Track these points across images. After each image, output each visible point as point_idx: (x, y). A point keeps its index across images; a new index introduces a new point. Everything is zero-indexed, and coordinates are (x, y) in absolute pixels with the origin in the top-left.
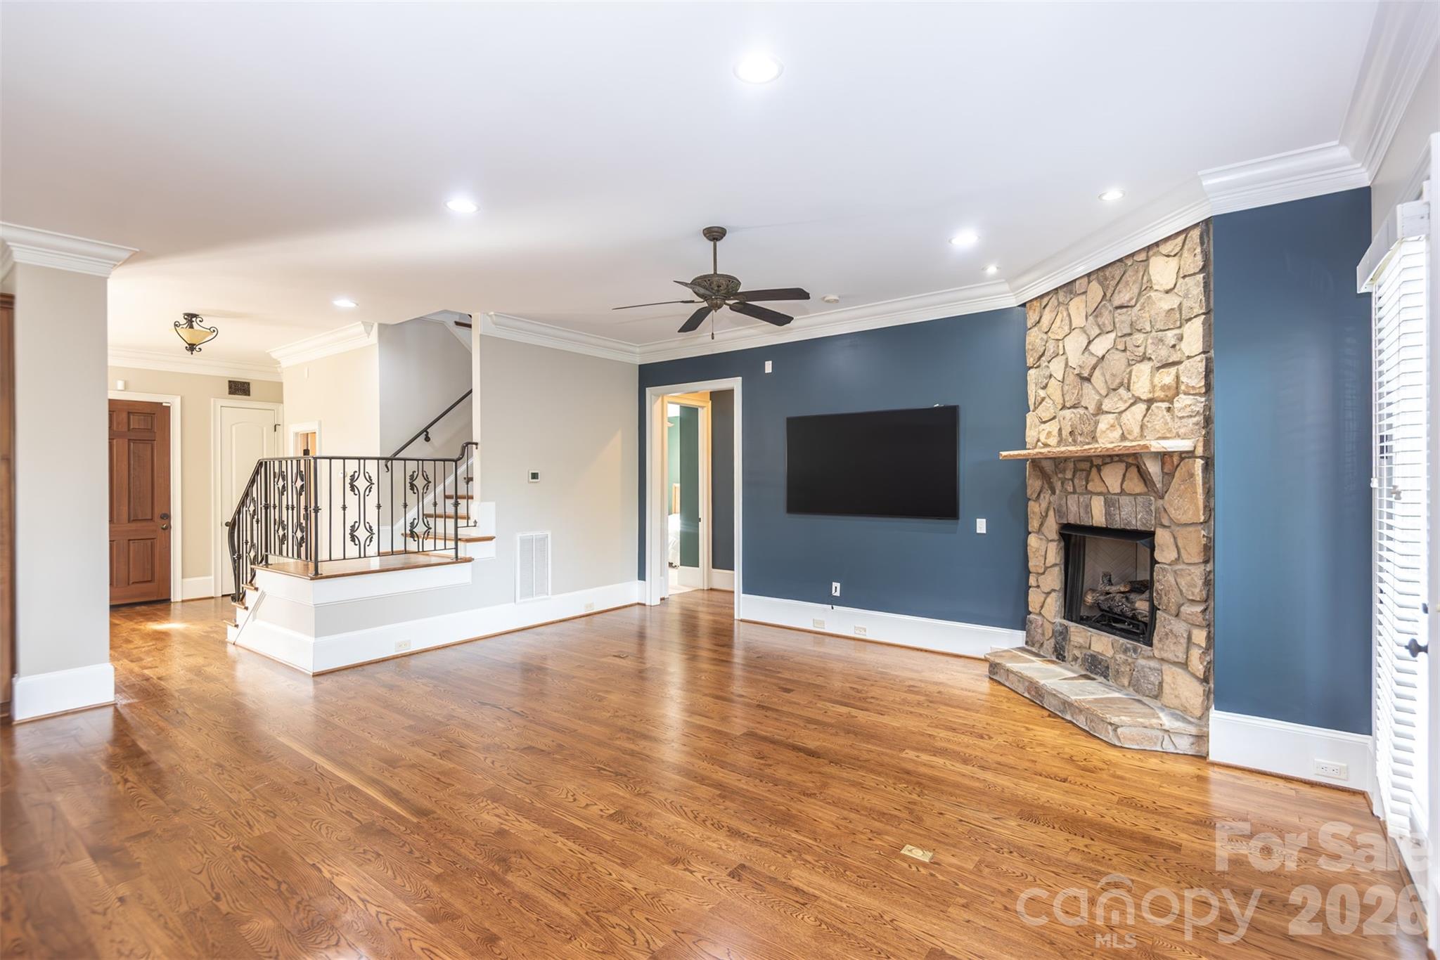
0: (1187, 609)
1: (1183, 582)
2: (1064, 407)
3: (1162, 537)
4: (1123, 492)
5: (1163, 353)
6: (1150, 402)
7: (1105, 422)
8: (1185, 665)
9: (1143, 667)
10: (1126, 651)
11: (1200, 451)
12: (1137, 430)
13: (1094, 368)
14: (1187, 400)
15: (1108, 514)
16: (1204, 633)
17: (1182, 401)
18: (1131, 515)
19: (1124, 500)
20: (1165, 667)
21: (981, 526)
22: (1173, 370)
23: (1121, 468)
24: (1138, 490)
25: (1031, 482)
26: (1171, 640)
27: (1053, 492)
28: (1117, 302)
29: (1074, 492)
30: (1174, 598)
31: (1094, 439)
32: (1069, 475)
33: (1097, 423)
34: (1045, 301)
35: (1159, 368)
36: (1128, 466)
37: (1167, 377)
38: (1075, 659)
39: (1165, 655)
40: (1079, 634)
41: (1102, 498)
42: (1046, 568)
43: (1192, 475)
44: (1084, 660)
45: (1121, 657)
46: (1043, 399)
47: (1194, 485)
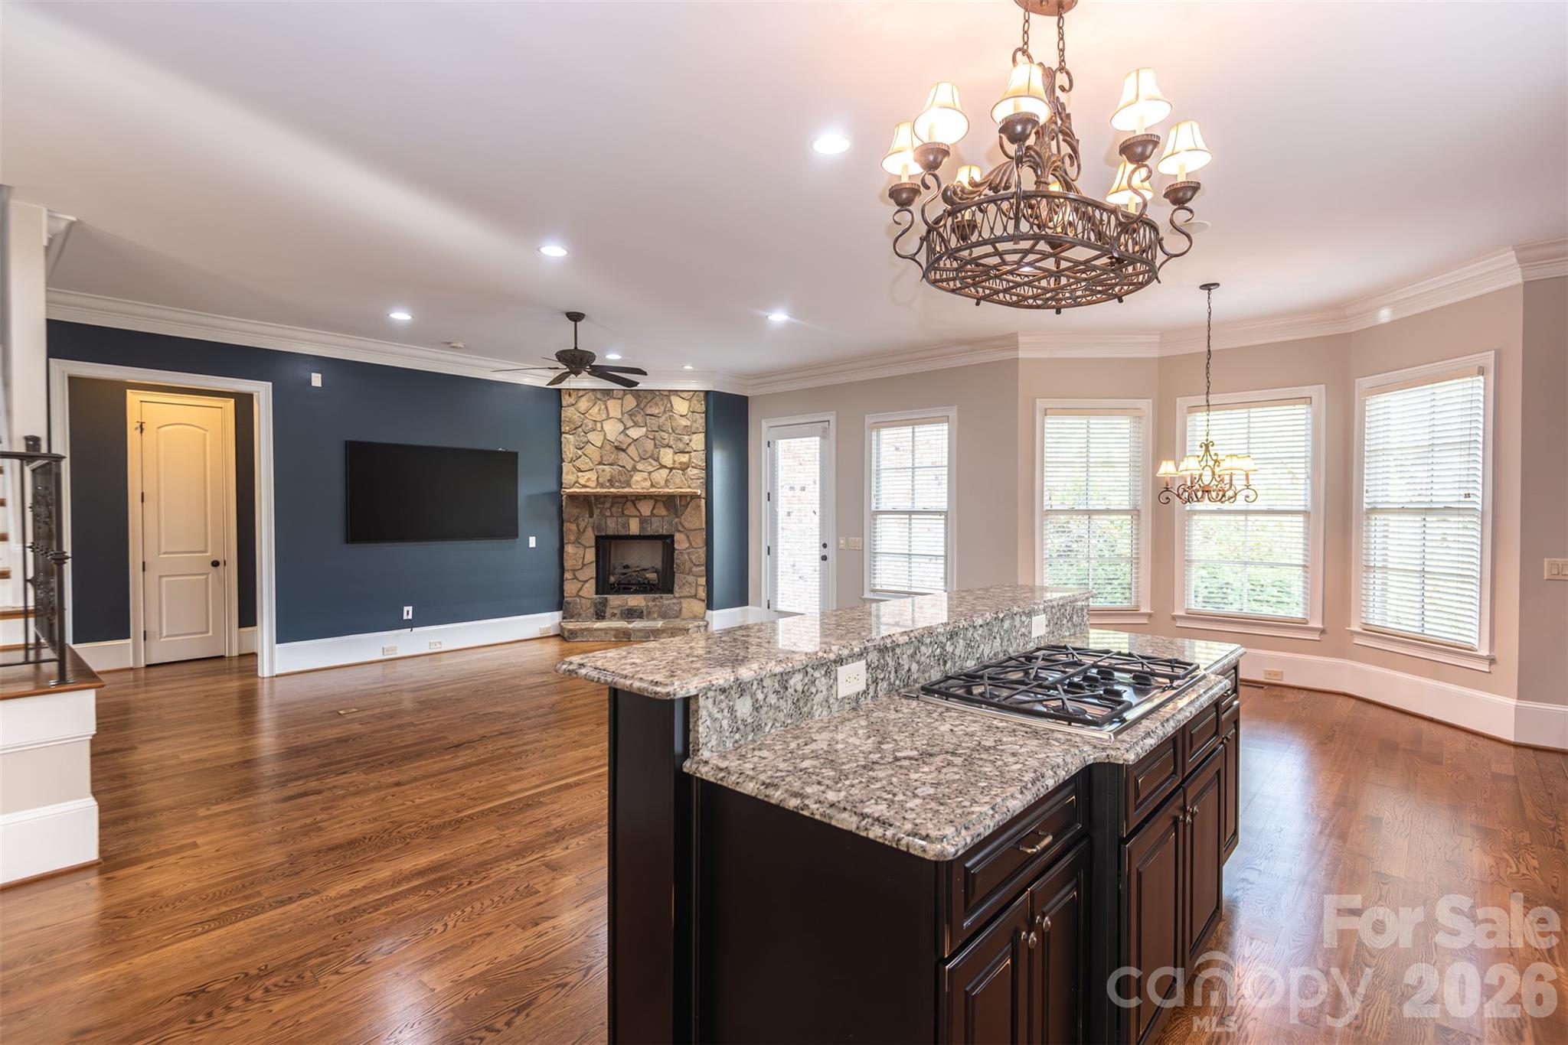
0: (695, 569)
1: (693, 557)
2: (600, 463)
3: (678, 537)
4: (653, 515)
5: (681, 446)
6: (671, 469)
7: (637, 477)
8: (695, 596)
9: (669, 605)
10: (654, 600)
11: (703, 495)
12: (662, 483)
13: (630, 445)
14: (696, 471)
15: (641, 527)
16: (704, 579)
17: (692, 472)
18: (658, 527)
19: (654, 519)
20: (682, 600)
21: (532, 542)
22: (687, 455)
23: (651, 503)
24: (664, 514)
25: (568, 510)
26: (687, 585)
27: (591, 516)
28: (649, 412)
29: (612, 515)
30: (688, 565)
31: (630, 486)
32: (607, 505)
33: (632, 477)
34: (581, 393)
35: (676, 453)
36: (656, 501)
37: (684, 458)
38: (614, 615)
39: (682, 594)
40: (615, 600)
41: (638, 519)
42: (584, 565)
43: (700, 507)
44: (622, 613)
45: (650, 604)
46: (580, 456)
47: (701, 511)
